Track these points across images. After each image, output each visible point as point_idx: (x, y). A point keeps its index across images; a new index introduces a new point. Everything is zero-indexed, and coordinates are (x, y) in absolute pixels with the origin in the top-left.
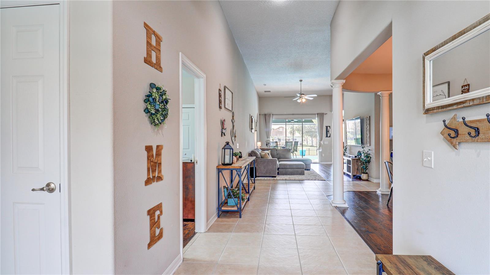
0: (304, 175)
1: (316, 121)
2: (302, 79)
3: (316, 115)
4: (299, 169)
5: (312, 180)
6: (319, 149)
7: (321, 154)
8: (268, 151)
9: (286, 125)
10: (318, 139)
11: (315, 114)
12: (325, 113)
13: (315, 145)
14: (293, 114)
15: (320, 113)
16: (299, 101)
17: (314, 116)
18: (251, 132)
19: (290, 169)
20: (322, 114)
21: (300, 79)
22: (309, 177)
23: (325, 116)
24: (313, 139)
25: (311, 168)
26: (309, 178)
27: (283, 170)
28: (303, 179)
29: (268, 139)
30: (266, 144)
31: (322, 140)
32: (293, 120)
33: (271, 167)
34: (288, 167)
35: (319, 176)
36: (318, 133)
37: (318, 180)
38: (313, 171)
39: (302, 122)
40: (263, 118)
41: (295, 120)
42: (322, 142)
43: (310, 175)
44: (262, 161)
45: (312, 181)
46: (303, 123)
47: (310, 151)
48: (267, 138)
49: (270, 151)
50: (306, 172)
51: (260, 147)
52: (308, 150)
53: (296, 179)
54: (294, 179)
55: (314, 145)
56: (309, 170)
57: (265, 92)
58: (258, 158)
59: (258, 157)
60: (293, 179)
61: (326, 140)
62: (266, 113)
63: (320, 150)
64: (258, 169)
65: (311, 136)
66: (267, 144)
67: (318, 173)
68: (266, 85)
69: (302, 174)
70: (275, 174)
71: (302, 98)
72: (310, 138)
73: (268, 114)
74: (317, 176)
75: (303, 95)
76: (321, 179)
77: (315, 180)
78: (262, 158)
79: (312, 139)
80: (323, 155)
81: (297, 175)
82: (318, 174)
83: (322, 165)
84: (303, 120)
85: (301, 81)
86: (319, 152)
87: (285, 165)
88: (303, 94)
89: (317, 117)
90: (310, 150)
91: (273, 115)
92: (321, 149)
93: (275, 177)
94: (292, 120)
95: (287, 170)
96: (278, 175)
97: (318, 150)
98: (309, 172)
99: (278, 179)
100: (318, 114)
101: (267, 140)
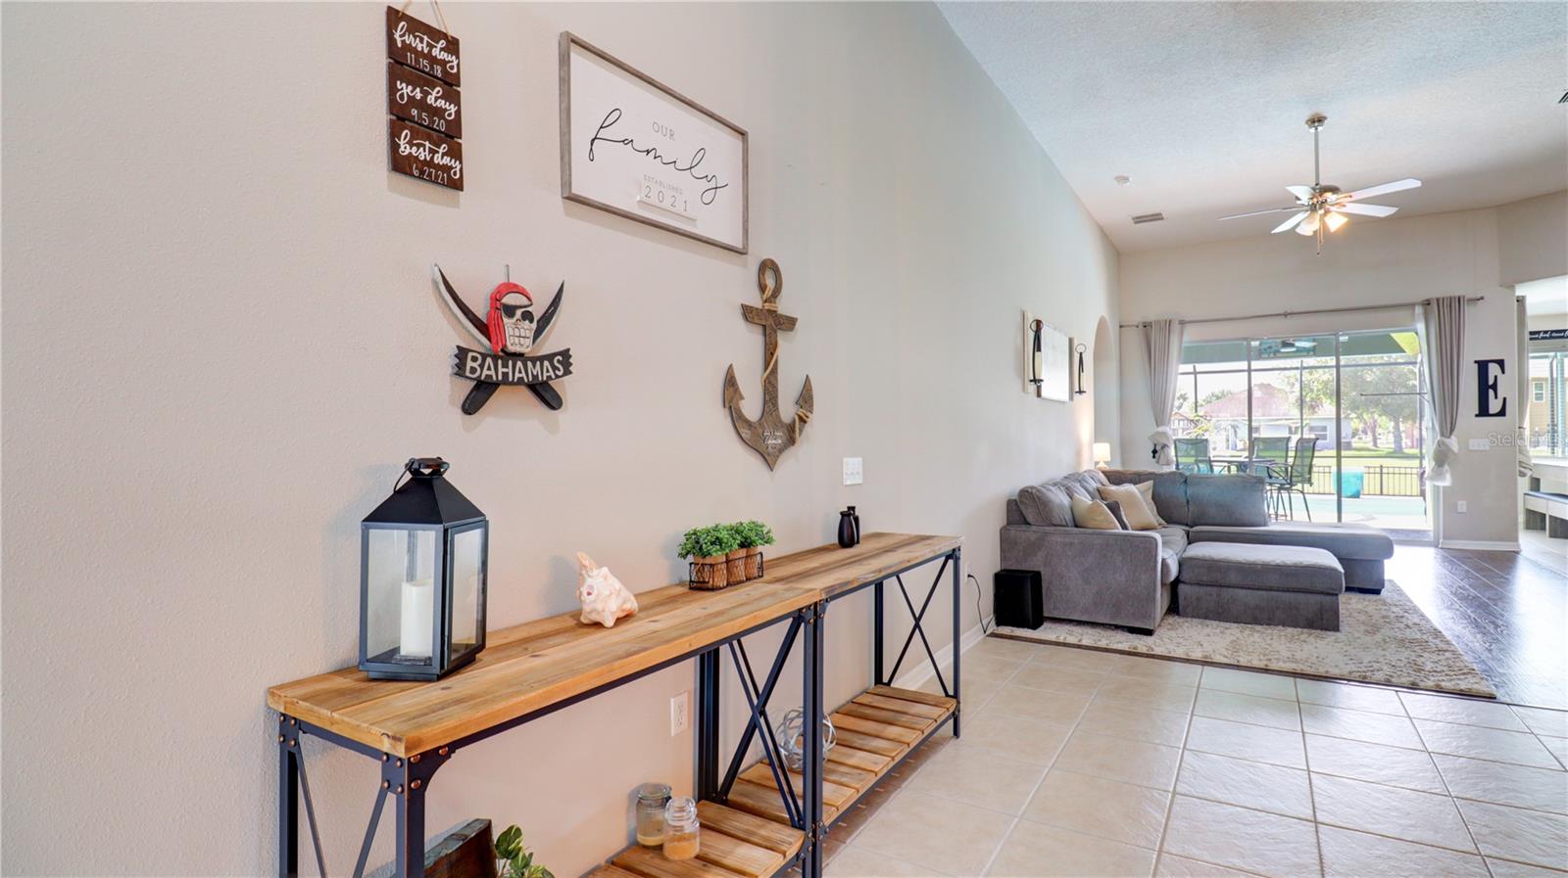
0: (1336, 629)
1: (1413, 340)
2: (1323, 110)
3: (1419, 310)
4: (1301, 597)
5: (1388, 683)
6: (1438, 474)
7: (1447, 501)
8: (1135, 483)
9: (1249, 371)
10: (1427, 422)
11: (1412, 305)
12: (1470, 295)
13: (1412, 447)
14: (1286, 315)
15: (1438, 300)
16: (1307, 229)
17: (1403, 314)
18: (1039, 395)
19: (1242, 593)
20: (1455, 304)
21: (1307, 114)
22: (1366, 648)
23: (1469, 311)
24: (1402, 427)
25: (1387, 576)
26: (1367, 658)
27: (1203, 590)
28: (1322, 671)
29: (1161, 429)
30: (1152, 449)
31: (1452, 431)
32: (1292, 345)
33: (1123, 579)
34: (1233, 578)
35: (1443, 647)
36: (1428, 397)
37: (1439, 690)
38: (1396, 597)
39: (1337, 351)
40: (1135, 338)
41: (1297, 344)
42: (1453, 443)
43: (1378, 637)
44: (1071, 544)
45: (1388, 694)
46: (1343, 360)
47: (1384, 476)
48: (1158, 426)
49: (1150, 483)
50: (1350, 605)
51: (1106, 463)
52: (1378, 470)
53: (1273, 666)
54: (1262, 665)
55: (1407, 451)
56: (1377, 592)
57: (1139, 220)
58: (1055, 525)
59: (1056, 521)
60: (1256, 663)
61: (1475, 434)
62: (1151, 317)
63: (1444, 479)
64: (1050, 583)
65: (1394, 414)
66: (1155, 452)
67: (1437, 623)
68: (1126, 179)
69: (1325, 621)
70: (1149, 616)
71: (1327, 212)
72: (1386, 424)
73: (1158, 322)
74: (1423, 645)
75: (1329, 196)
76: (1463, 686)
77: (1414, 687)
78: (1076, 526)
79: (1397, 427)
80: (1462, 505)
81: (1290, 630)
82: (1437, 633)
83: (1456, 558)
84: (1344, 339)
85: (1317, 120)
86: (1436, 489)
87: (1212, 565)
88: (1334, 190)
89: (1422, 318)
90: (1384, 470)
91: (1182, 323)
92: (1448, 476)
93: (1149, 633)
94: (1285, 344)
95: (1227, 593)
96: (1171, 619)
97: (1431, 478)
98: (1370, 609)
99: (1158, 651)
100: (1427, 303)
101: (1158, 433)
